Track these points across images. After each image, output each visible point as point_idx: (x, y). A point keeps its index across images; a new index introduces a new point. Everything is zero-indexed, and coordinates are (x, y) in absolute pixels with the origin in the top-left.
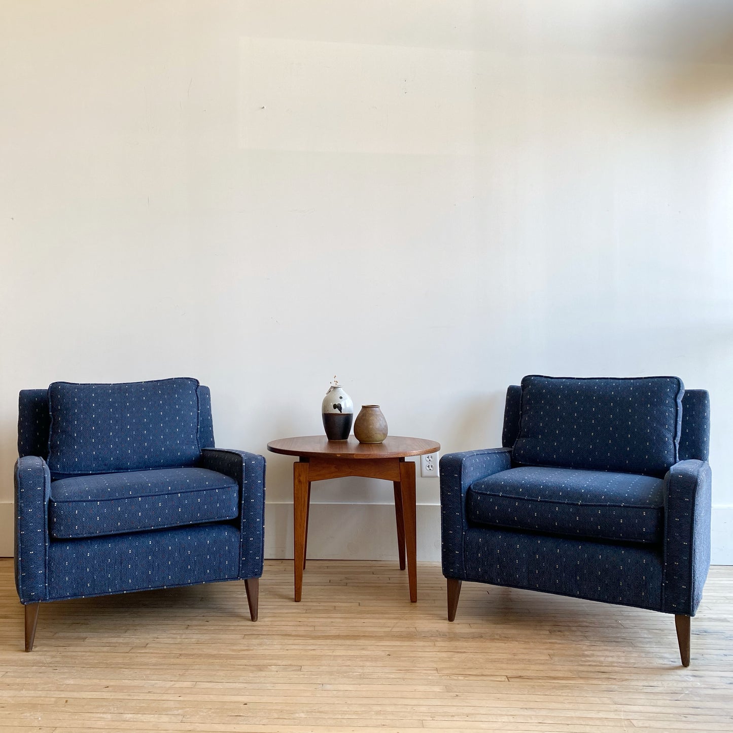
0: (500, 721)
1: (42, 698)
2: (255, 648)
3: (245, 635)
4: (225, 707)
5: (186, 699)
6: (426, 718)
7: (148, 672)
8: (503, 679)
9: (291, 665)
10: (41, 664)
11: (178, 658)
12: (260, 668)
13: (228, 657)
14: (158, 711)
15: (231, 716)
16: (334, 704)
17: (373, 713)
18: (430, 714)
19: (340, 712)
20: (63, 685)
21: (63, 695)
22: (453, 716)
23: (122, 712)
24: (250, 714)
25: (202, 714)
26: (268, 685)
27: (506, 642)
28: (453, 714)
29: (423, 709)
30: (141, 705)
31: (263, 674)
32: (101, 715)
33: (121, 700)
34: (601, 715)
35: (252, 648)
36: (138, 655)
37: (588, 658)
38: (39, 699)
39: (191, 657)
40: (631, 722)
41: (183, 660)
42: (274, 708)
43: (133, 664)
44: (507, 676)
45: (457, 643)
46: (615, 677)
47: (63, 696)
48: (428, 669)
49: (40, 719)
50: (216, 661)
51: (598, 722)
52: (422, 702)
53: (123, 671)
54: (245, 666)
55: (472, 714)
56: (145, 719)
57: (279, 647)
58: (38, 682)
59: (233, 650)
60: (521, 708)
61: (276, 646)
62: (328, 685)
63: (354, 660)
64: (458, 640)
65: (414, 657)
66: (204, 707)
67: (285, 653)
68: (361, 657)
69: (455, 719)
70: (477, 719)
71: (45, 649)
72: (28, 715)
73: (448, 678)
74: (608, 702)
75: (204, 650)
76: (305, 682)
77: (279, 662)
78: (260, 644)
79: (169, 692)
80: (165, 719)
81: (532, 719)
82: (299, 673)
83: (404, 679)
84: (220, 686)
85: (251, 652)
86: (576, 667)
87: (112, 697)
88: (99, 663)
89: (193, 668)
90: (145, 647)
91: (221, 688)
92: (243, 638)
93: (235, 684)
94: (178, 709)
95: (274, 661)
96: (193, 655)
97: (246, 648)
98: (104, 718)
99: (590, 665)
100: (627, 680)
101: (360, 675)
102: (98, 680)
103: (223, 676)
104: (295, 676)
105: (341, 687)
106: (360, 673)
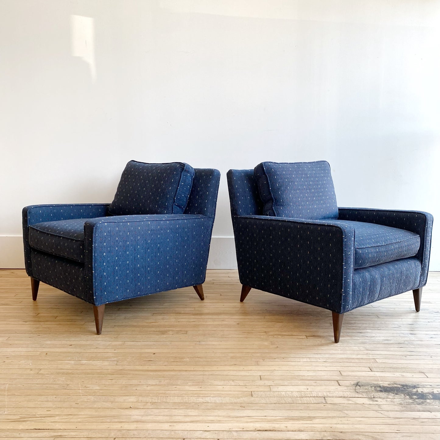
0: (302, 361)
1: (32, 352)
2: (160, 321)
3: (154, 313)
4: (142, 356)
5: (118, 351)
6: (259, 360)
8: (304, 338)
9: (181, 331)
11: (113, 328)
12: (163, 333)
13: (143, 327)
14: (104, 359)
15: (146, 361)
16: (206, 353)
17: (229, 357)
18: (262, 358)
19: (210, 357)
20: (44, 344)
21: (45, 350)
22: (275, 359)
23: (81, 359)
24: (157, 359)
25: (128, 360)
26: (167, 342)
28: (275, 358)
29: (258, 355)
30: (92, 355)
31: (165, 336)
32: (68, 362)
33: (80, 353)
34: (359, 357)
35: (158, 321)
36: (89, 326)
37: (352, 325)
38: (30, 352)
39: (121, 327)
40: (375, 360)
41: (116, 329)
42: (172, 355)
43: (86, 331)
44: (306, 335)
46: (367, 335)
48: (261, 332)
49: (31, 364)
50: (137, 329)
51: (357, 361)
52: (257, 351)
53: (80, 336)
54: (154, 332)
55: (286, 357)
56: (95, 364)
57: (174, 320)
58: (29, 343)
59: (147, 323)
60: (314, 354)
61: (172, 320)
62: (203, 342)
63: (218, 327)
64: (278, 315)
65: (253, 325)
66: (130, 356)
67: (177, 323)
68: (222, 325)
69: (276, 360)
70: (289, 360)
71: (32, 323)
72: (24, 362)
73: (272, 336)
74: (363, 349)
75: (129, 323)
76: (189, 340)
77: (174, 329)
78: (163, 319)
79: (108, 347)
80: (106, 363)
81: (320, 360)
82: (185, 335)
83: (247, 338)
84: (139, 343)
85: (157, 323)
86: (345, 330)
87: (74, 351)
88: (66, 331)
89: (122, 333)
92: (153, 315)
93: (148, 342)
94: (115, 357)
95: (171, 329)
96: (122, 326)
97: (155, 321)
98: (69, 363)
99: (353, 329)
100: (374, 337)
101: (222, 336)
102: (65, 342)
103: (141, 338)
104: (183, 337)
105: (211, 343)
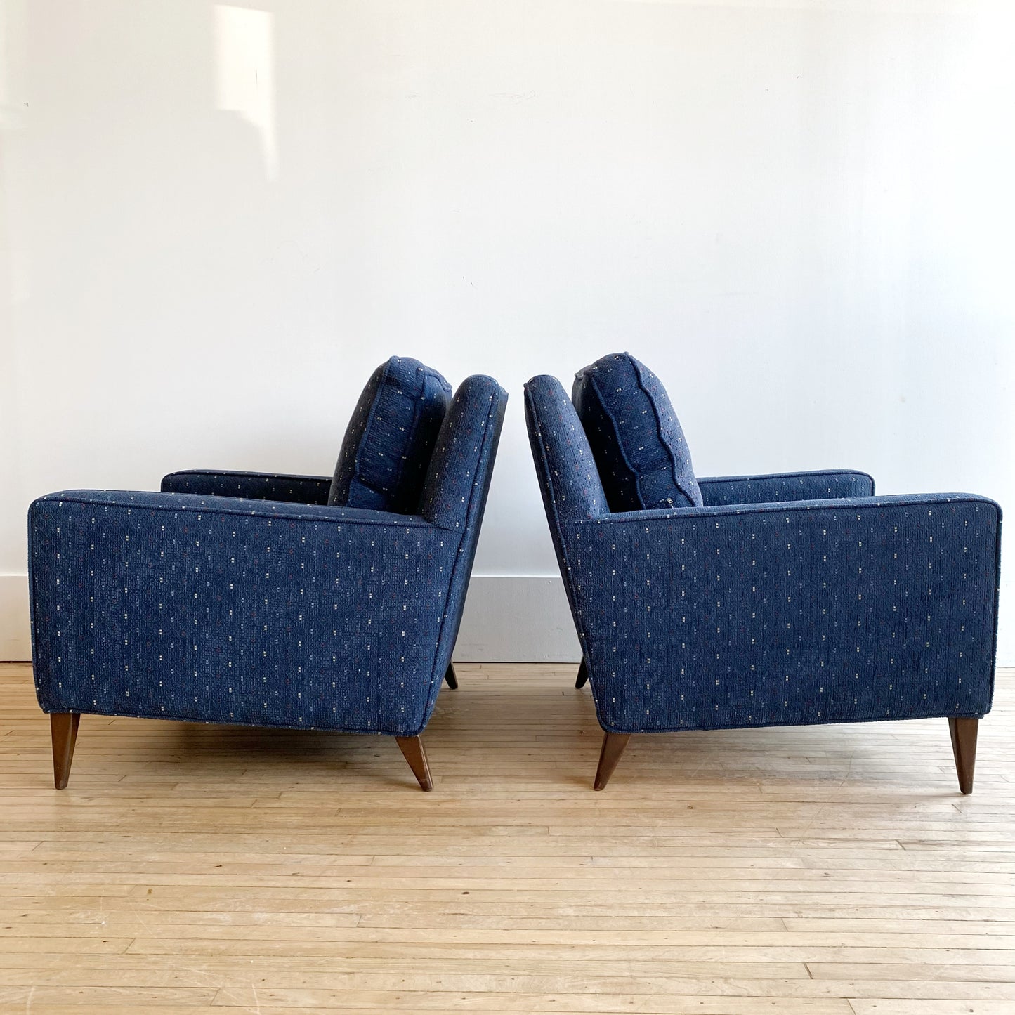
0: (915, 917)
1: (106, 887)
2: (465, 797)
4: (432, 898)
5: (360, 885)
6: (786, 914)
7: (288, 840)
8: (893, 846)
9: (530, 825)
10: (102, 828)
11: (336, 815)
12: (480, 831)
13: (420, 814)
14: (317, 908)
15: (444, 914)
16: (620, 891)
17: (692, 906)
18: (791, 908)
19: (635, 906)
20: (142, 862)
21: (143, 880)
23: (251, 909)
24: (476, 911)
25: (392, 911)
26: (497, 859)
27: (876, 785)
28: (832, 907)
29: (777, 898)
30: (283, 897)
31: (486, 840)
32: (214, 916)
33: (246, 889)
35: (459, 798)
36: (267, 811)
38: (101, 887)
39: (359, 814)
41: (345, 819)
42: (518, 898)
43: (260, 826)
44: (897, 840)
45: (797, 788)
47: (143, 882)
48: (762, 830)
49: (103, 923)
50: (403, 819)
52: (771, 887)
53: (245, 839)
54: (453, 828)
55: (864, 907)
56: (293, 922)
57: (503, 795)
58: (97, 859)
59: (429, 802)
60: (944, 895)
61: (497, 795)
62: (602, 859)
63: (635, 817)
64: (797, 783)
65: (732, 811)
66: (394, 900)
67: (516, 805)
69: (837, 915)
70: (875, 915)
71: (107, 803)
72: (83, 916)
73: (801, 844)
76: (561, 854)
77: (510, 821)
78: (472, 792)
79: (329, 873)
80: (328, 921)
82: (546, 838)
83: (728, 847)
84: (415, 862)
85: (459, 804)
87: (231, 884)
89: (365, 832)
90: (277, 798)
91: (419, 865)
92: (442, 783)
93: (440, 858)
94: (349, 902)
95: (500, 820)
96: (360, 810)
97: (449, 798)
98: (217, 921)
101: (652, 841)
103: (419, 845)
104: (542, 844)
105: (624, 862)
106: (650, 838)
